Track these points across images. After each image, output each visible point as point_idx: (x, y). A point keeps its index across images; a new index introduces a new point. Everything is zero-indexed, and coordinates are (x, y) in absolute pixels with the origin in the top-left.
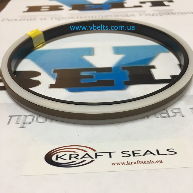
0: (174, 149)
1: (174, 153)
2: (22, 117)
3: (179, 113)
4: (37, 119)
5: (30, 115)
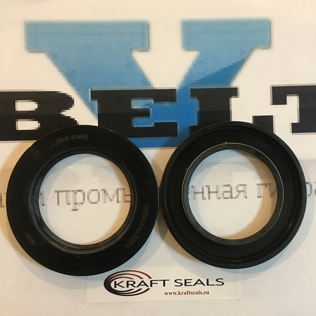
2: (71, 193)
3: (243, 191)
4: (88, 197)
5: (80, 191)
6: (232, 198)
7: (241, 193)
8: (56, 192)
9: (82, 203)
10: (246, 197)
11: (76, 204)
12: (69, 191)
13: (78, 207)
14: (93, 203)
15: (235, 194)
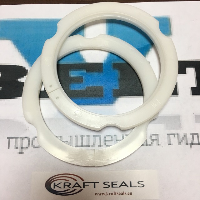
0: (143, 182)
1: (142, 186)
2: (19, 139)
3: (156, 140)
4: (32, 142)
5: (26, 138)
6: (147, 145)
7: (155, 141)
8: (8, 138)
9: (27, 148)
10: (159, 145)
11: (22, 148)
12: (18, 138)
13: (24, 150)
14: (36, 147)
15: (149, 142)
